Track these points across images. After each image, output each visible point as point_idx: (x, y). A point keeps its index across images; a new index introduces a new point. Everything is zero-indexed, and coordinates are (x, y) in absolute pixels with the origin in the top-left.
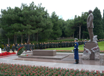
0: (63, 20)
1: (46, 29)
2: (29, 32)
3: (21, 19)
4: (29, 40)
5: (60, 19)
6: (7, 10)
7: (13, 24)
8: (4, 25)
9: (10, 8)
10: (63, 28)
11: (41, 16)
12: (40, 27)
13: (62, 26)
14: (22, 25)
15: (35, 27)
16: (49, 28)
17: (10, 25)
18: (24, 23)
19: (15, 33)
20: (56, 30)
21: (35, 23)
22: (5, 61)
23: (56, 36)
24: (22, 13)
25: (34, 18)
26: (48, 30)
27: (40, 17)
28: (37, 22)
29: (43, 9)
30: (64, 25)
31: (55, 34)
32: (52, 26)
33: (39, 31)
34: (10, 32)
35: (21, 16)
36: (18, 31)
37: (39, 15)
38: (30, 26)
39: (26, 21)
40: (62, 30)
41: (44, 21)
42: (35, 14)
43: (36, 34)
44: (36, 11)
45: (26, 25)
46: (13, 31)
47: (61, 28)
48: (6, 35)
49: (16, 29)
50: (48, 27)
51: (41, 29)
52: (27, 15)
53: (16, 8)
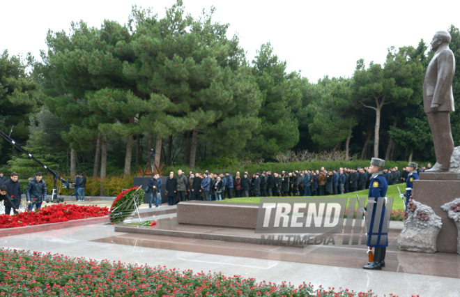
0: (305, 81)
1: (231, 115)
2: (159, 127)
3: (128, 69)
4: (157, 158)
5: (291, 76)
6: (70, 34)
7: (94, 89)
8: (54, 95)
9: (83, 26)
10: (303, 112)
11: (213, 60)
12: (205, 106)
13: (299, 103)
14: (130, 95)
15: (184, 106)
16: (245, 112)
17: (80, 94)
18: (140, 87)
19: (101, 127)
20: (274, 121)
21: (185, 88)
22: (58, 245)
23: (272, 144)
24: (134, 44)
25: (181, 66)
26: (240, 120)
27: (209, 65)
28: (196, 85)
29: (222, 30)
30: (306, 100)
31: (269, 135)
32: (259, 102)
33: (201, 122)
34: (79, 124)
35: (129, 57)
36: (112, 121)
37: (205, 54)
38: (166, 102)
39: (146, 79)
40: (301, 119)
41: (225, 81)
42: (186, 49)
43: (188, 134)
44: (191, 38)
45: (147, 97)
46: (93, 119)
47: (295, 111)
48: (64, 135)
49: (103, 113)
50: (239, 106)
51: (211, 116)
52: (153, 54)
53: (109, 26)
